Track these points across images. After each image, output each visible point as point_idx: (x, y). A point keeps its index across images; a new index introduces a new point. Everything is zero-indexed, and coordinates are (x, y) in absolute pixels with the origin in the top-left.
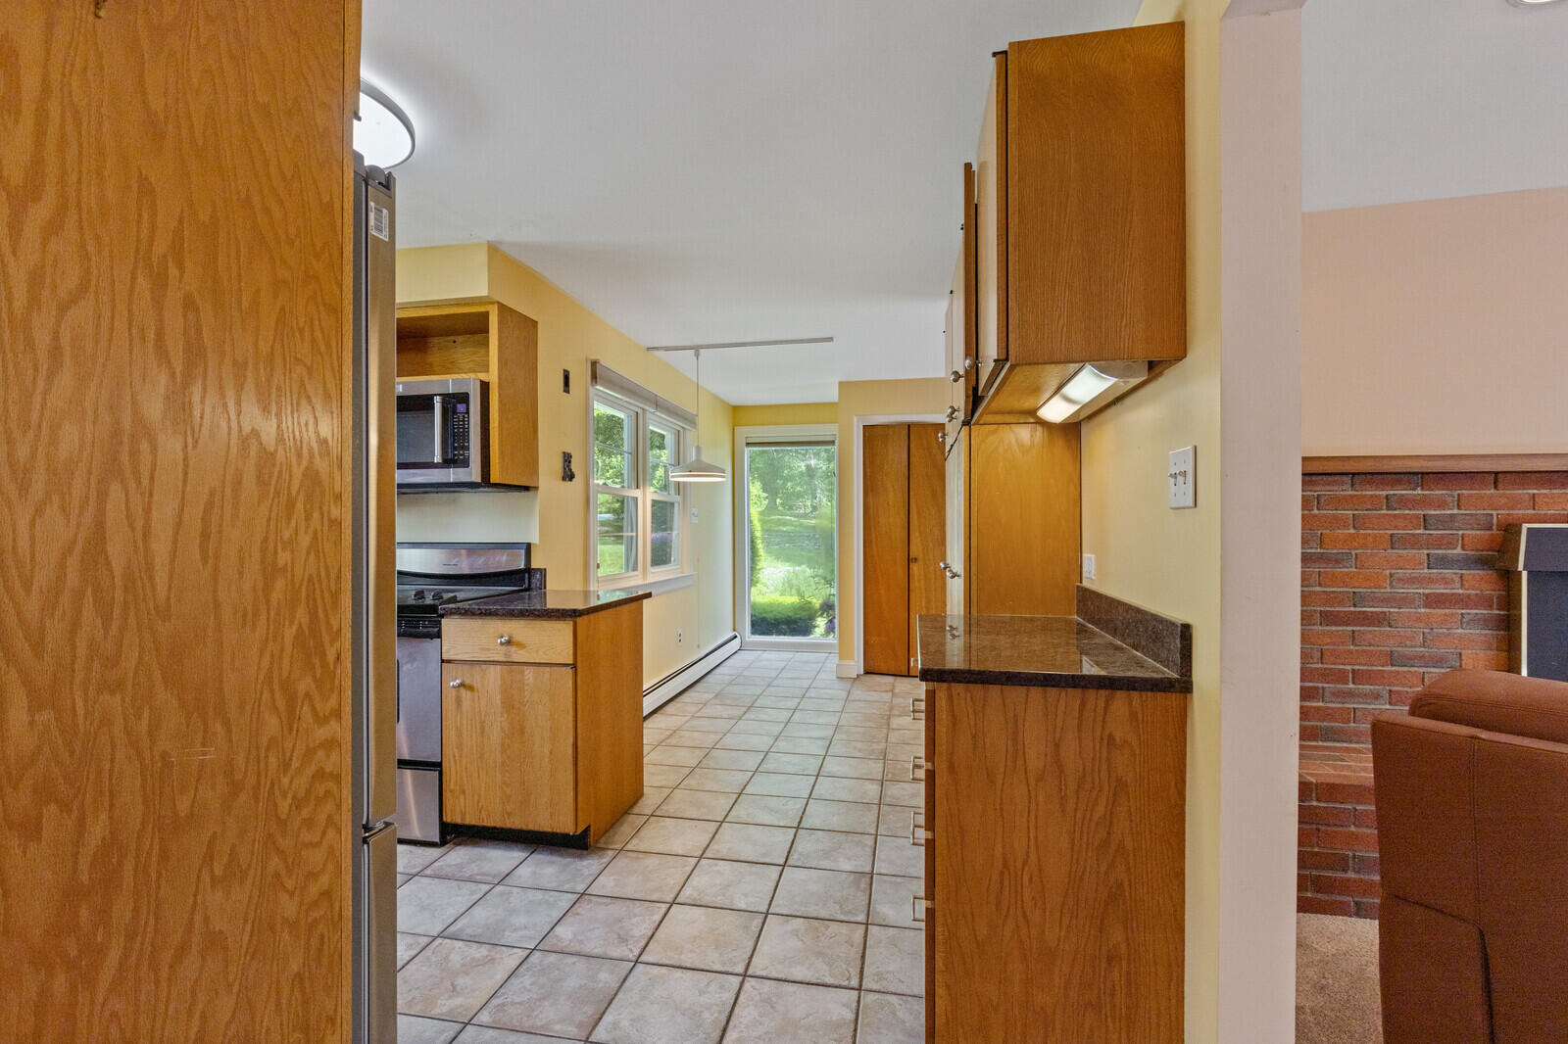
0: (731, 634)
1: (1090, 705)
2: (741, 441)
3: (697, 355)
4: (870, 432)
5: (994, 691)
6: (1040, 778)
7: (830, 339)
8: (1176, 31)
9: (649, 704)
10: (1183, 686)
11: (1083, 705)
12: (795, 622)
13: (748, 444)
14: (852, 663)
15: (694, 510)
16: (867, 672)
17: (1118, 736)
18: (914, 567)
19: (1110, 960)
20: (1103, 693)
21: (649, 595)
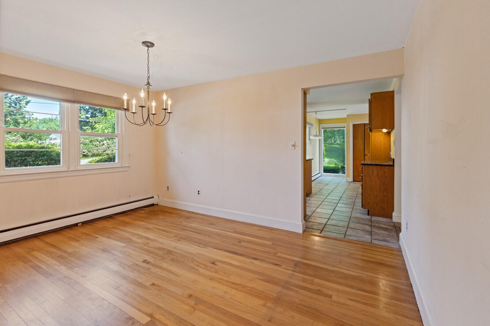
0: (319, 172)
1: (382, 168)
2: (321, 127)
3: (316, 113)
4: (354, 126)
5: (370, 166)
6: (376, 176)
7: (346, 109)
8: (393, 92)
9: (313, 178)
10: (393, 166)
11: (381, 168)
12: (334, 170)
13: (323, 128)
14: (350, 178)
15: (313, 144)
16: (354, 181)
17: (386, 171)
18: (366, 157)
19: (385, 197)
20: (384, 166)
21: (313, 159)
